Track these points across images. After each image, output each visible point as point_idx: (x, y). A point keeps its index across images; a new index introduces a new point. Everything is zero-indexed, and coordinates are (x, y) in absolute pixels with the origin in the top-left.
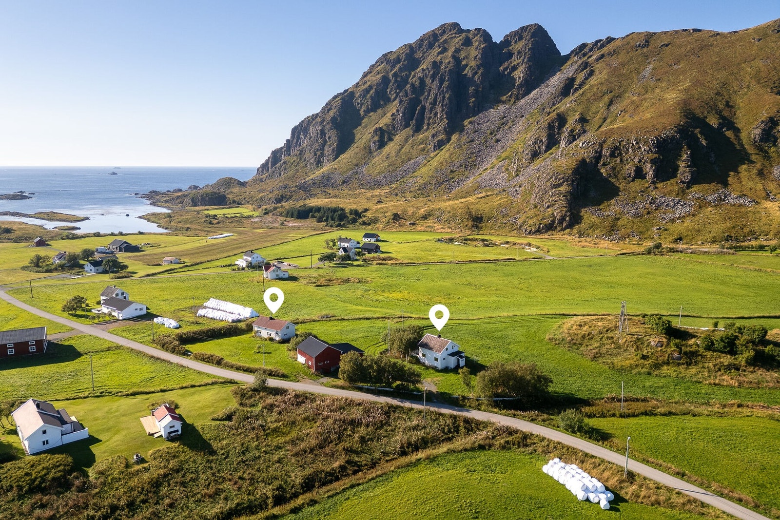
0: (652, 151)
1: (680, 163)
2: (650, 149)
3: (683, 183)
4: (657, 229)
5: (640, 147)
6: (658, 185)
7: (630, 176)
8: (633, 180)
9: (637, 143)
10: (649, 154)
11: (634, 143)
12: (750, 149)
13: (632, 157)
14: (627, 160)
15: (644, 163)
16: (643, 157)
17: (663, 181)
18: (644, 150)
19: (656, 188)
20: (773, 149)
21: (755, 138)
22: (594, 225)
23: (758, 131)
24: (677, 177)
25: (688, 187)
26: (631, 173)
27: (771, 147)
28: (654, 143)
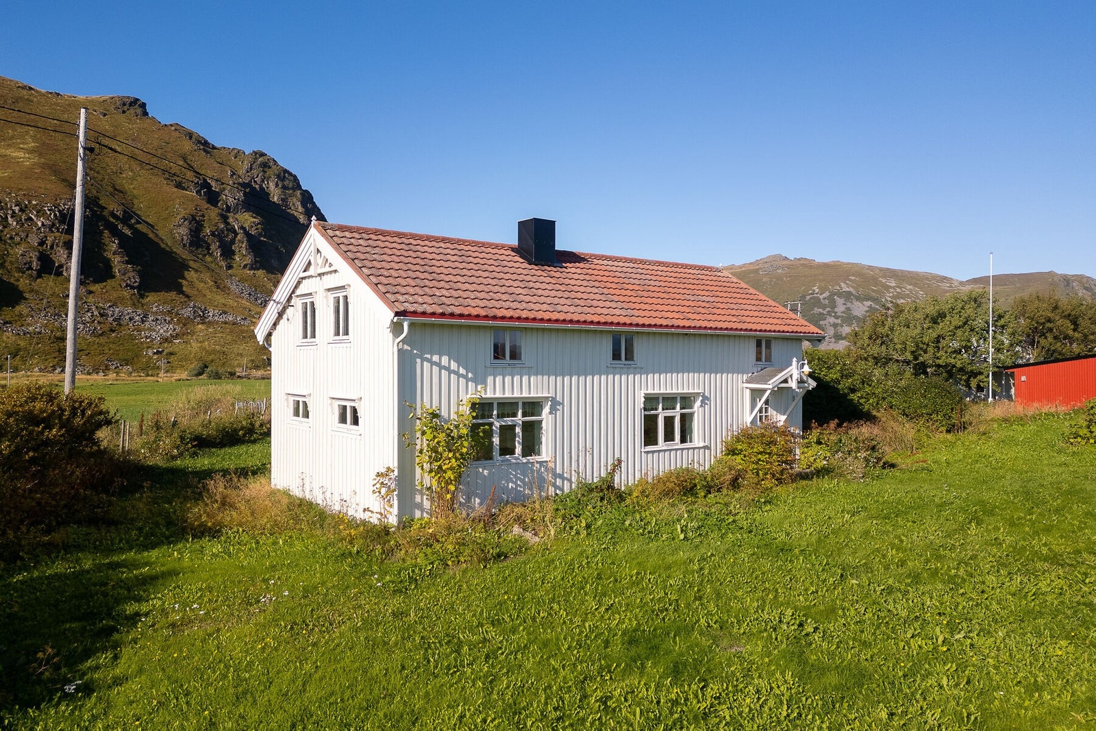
0: (58, 229)
1: (109, 255)
2: (54, 225)
3: (133, 288)
4: (154, 353)
5: (31, 219)
6: (92, 288)
7: (30, 268)
8: (39, 276)
9: (21, 210)
10: (53, 232)
11: (17, 209)
12: (183, 254)
13: (23, 235)
14: (11, 238)
15: (52, 247)
16: (46, 237)
17: (96, 281)
18: (43, 225)
19: (91, 292)
20: (208, 259)
21: (183, 240)
22: (19, 350)
23: (184, 231)
24: (114, 277)
25: (142, 296)
26: (31, 262)
27: (205, 255)
28: (55, 215)
